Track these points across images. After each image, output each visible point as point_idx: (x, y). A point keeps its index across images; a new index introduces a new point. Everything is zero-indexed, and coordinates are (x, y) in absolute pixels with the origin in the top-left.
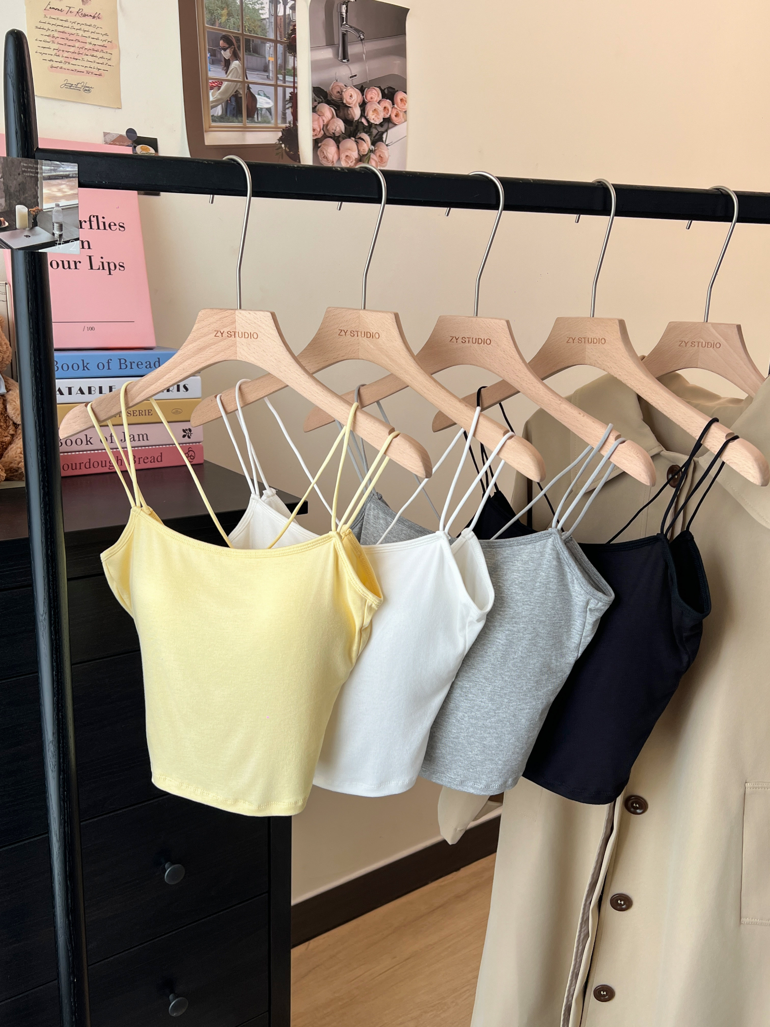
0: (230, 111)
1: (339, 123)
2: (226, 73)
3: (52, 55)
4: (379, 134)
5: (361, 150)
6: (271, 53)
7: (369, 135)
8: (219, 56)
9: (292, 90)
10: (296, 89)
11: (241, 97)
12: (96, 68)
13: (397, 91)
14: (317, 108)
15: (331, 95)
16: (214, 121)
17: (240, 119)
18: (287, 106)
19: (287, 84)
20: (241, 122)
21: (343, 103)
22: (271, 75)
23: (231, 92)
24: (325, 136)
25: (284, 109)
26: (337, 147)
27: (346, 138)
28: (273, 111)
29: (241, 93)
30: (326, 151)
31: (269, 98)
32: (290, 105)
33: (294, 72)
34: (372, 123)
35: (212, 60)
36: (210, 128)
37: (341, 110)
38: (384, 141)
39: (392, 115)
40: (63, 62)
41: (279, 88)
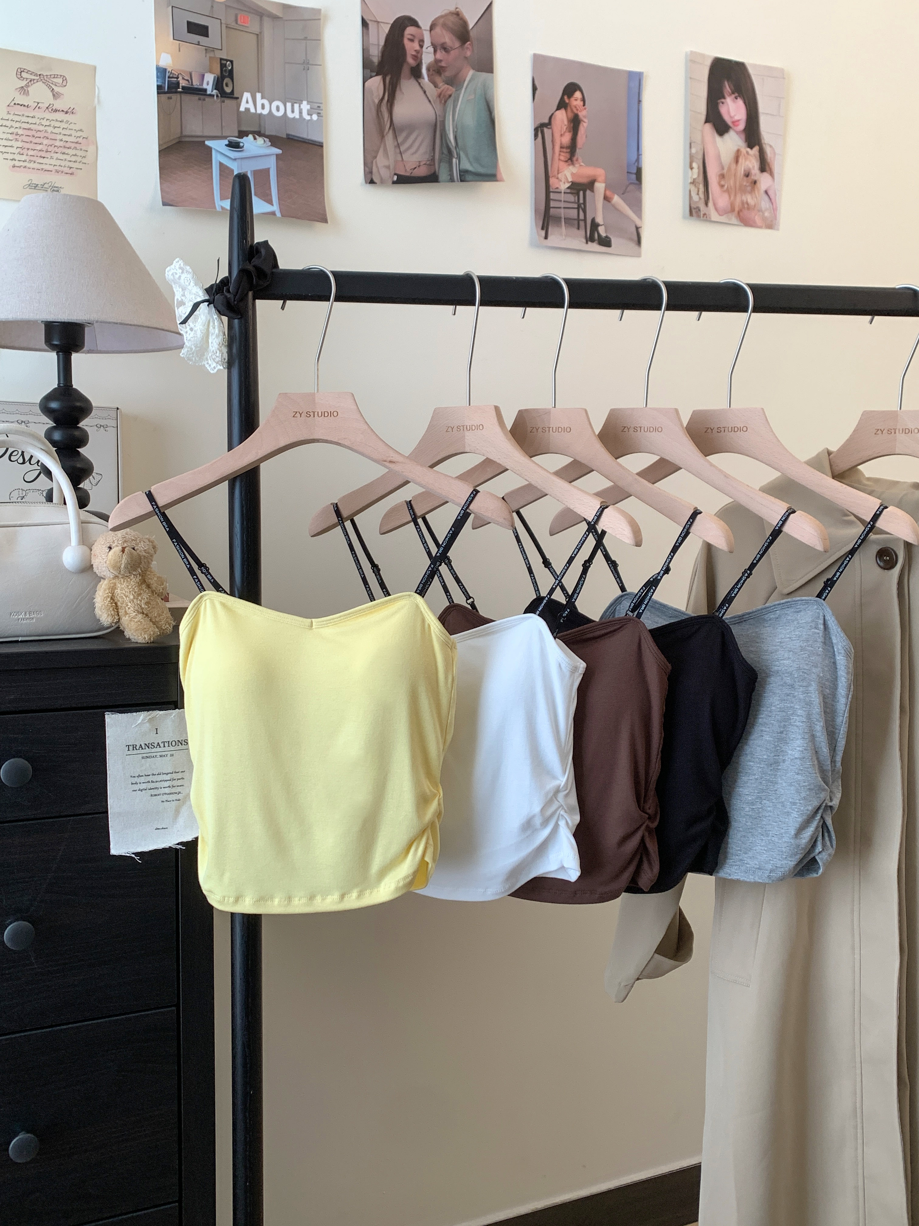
3: (14, 154)
12: (67, 166)
40: (28, 161)
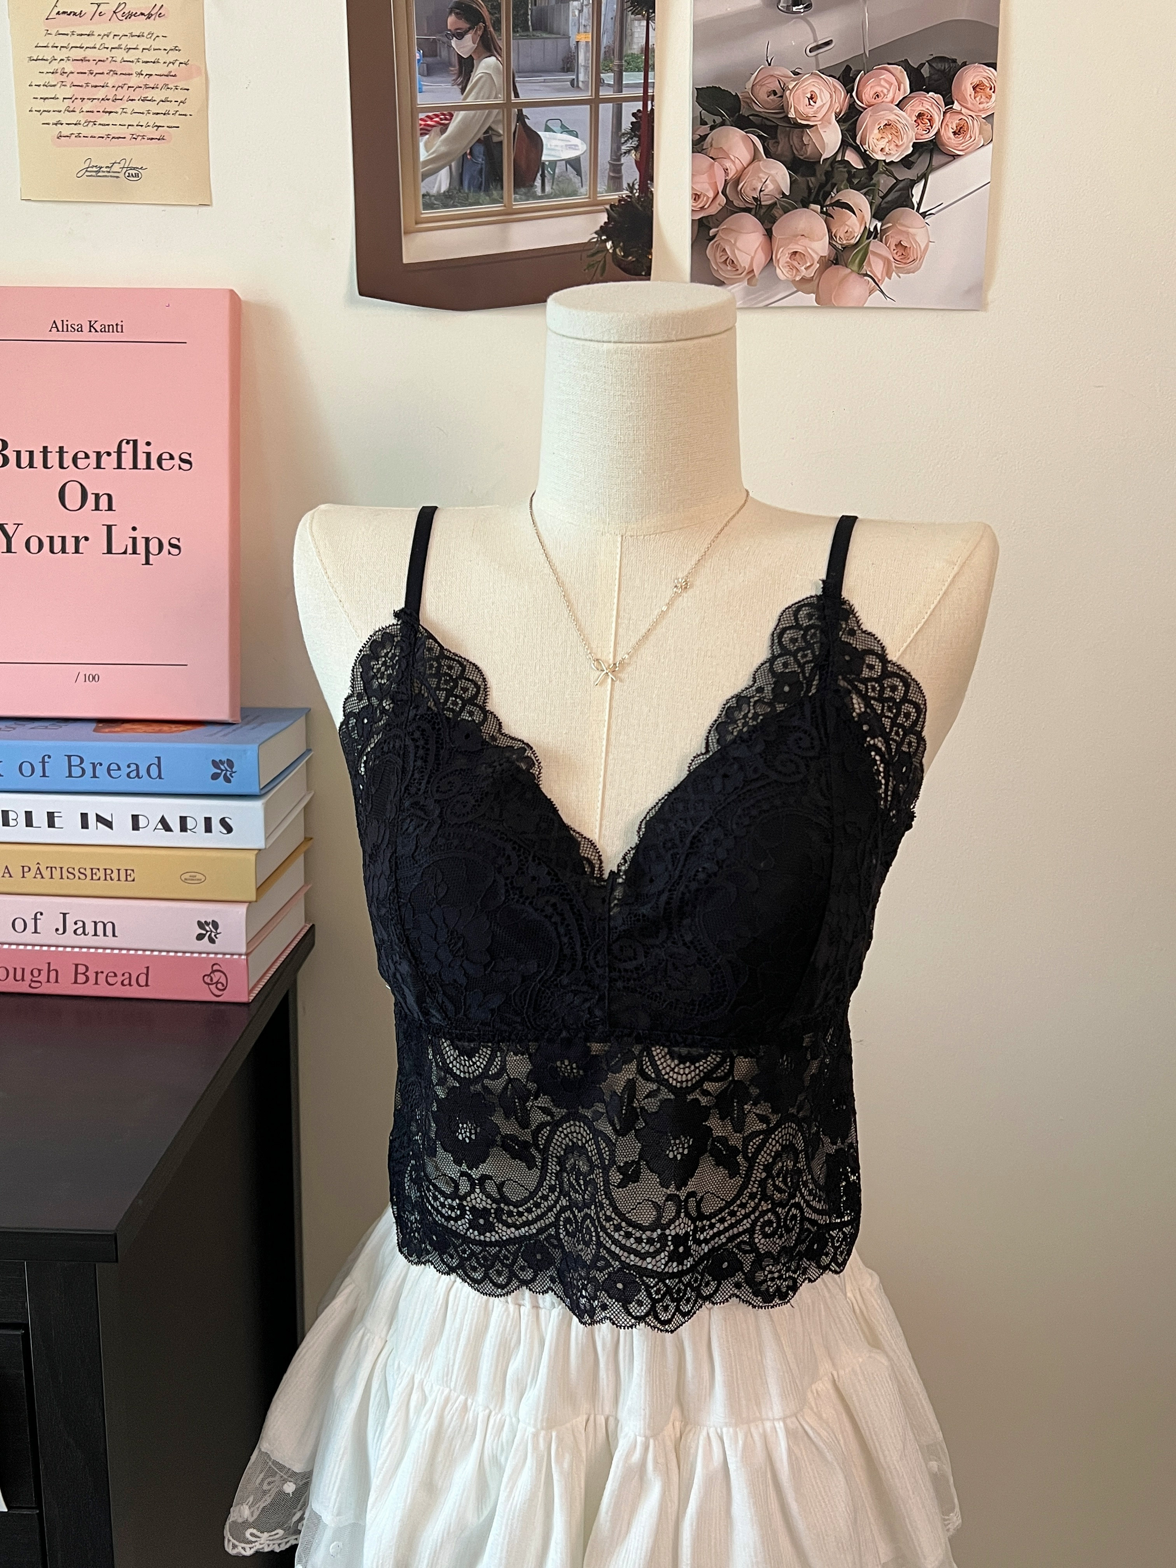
0: (472, 178)
1: (773, 172)
2: (463, 90)
3: (60, 111)
4: (900, 185)
5: (841, 234)
6: (583, 22)
7: (865, 194)
8: (444, 53)
9: (639, 105)
10: (649, 102)
11: (501, 143)
12: (151, 124)
13: (964, 64)
14: (709, 139)
15: (750, 103)
16: (428, 206)
17: (495, 194)
18: (624, 148)
19: (626, 93)
20: (500, 200)
21: (787, 119)
22: (581, 77)
23: (476, 133)
24: (730, 209)
25: (617, 155)
26: (763, 231)
27: (797, 208)
28: (585, 166)
29: (501, 132)
30: (733, 246)
31: (577, 137)
32: (634, 143)
33: (647, 61)
34: (878, 161)
35: (427, 65)
36: (417, 223)
37: (781, 137)
38: (916, 206)
39: (942, 132)
40: (82, 122)
41: (601, 105)
